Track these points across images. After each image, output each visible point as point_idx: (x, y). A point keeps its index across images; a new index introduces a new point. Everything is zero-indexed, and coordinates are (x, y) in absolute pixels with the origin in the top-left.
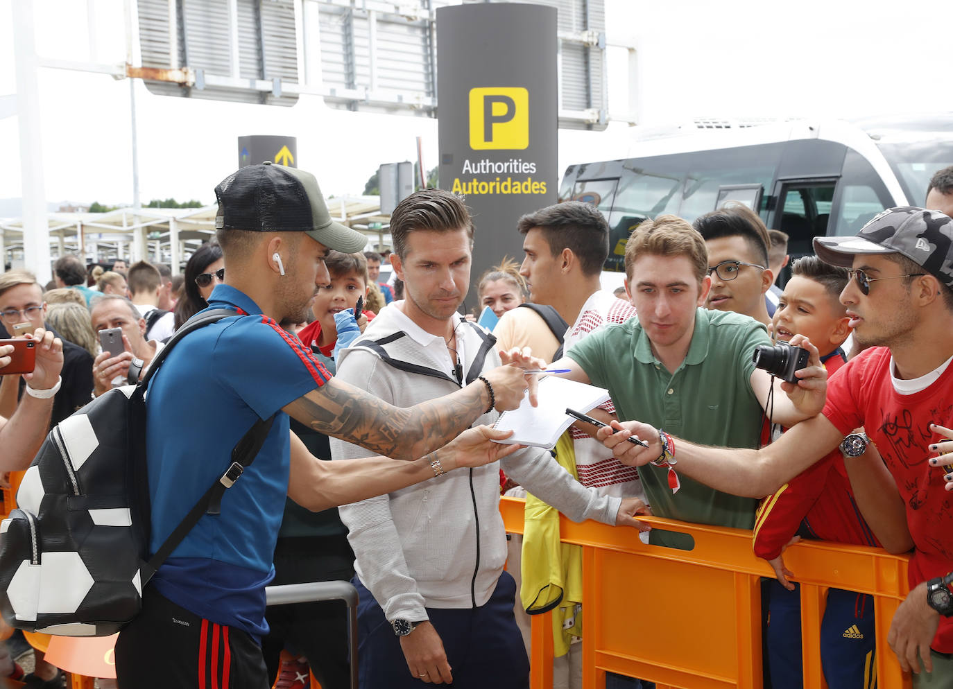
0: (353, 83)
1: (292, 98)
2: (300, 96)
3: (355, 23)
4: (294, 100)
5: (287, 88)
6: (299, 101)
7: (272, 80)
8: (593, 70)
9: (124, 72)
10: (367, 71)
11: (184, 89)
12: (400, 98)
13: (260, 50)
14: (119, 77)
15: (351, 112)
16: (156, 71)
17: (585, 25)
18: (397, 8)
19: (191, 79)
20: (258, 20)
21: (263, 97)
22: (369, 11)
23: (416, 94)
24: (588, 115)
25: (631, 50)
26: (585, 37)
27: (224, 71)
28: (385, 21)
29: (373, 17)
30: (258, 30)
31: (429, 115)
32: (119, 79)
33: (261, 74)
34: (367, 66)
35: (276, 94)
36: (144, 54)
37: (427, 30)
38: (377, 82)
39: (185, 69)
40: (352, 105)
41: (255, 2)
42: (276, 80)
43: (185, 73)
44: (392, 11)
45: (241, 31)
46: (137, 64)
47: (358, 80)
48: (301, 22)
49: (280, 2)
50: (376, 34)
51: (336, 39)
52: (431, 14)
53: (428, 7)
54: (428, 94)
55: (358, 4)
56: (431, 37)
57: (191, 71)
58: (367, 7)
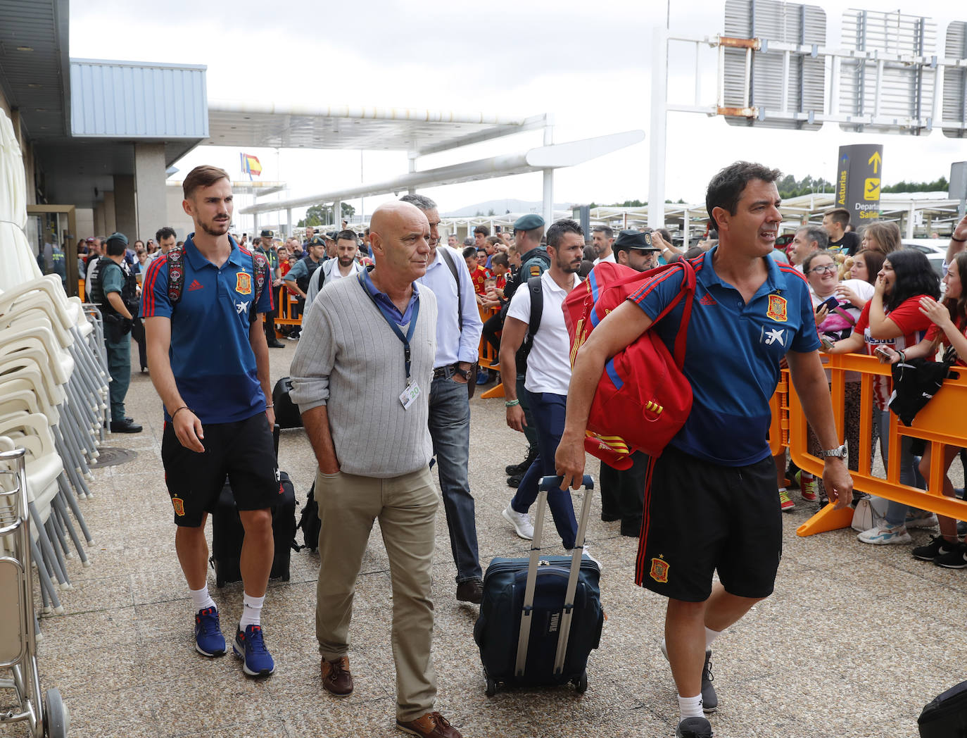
0: (861, 112)
1: (818, 125)
2: (824, 123)
3: (867, 70)
4: (819, 126)
5: (818, 117)
6: (823, 126)
7: (809, 112)
9: (716, 111)
10: (872, 104)
11: (750, 121)
12: (895, 121)
13: (800, 93)
14: (712, 114)
15: (857, 134)
16: (735, 109)
18: (899, 57)
19: (756, 114)
20: (800, 72)
21: (799, 124)
22: (879, 61)
23: (907, 118)
27: (777, 107)
28: (886, 68)
29: (882, 64)
30: (800, 79)
31: (912, 133)
32: (712, 116)
33: (799, 109)
34: (873, 100)
35: (810, 122)
36: (727, 99)
37: (917, 72)
38: (880, 111)
39: (752, 108)
40: (858, 128)
41: (799, 59)
42: (811, 112)
43: (753, 110)
44: (896, 59)
45: (790, 81)
46: (722, 106)
47: (865, 110)
48: (830, 71)
49: (816, 58)
50: (881, 77)
51: (850, 82)
52: (924, 59)
53: (920, 55)
54: (913, 118)
55: (872, 56)
56: (920, 77)
57: (757, 109)
58: (878, 58)
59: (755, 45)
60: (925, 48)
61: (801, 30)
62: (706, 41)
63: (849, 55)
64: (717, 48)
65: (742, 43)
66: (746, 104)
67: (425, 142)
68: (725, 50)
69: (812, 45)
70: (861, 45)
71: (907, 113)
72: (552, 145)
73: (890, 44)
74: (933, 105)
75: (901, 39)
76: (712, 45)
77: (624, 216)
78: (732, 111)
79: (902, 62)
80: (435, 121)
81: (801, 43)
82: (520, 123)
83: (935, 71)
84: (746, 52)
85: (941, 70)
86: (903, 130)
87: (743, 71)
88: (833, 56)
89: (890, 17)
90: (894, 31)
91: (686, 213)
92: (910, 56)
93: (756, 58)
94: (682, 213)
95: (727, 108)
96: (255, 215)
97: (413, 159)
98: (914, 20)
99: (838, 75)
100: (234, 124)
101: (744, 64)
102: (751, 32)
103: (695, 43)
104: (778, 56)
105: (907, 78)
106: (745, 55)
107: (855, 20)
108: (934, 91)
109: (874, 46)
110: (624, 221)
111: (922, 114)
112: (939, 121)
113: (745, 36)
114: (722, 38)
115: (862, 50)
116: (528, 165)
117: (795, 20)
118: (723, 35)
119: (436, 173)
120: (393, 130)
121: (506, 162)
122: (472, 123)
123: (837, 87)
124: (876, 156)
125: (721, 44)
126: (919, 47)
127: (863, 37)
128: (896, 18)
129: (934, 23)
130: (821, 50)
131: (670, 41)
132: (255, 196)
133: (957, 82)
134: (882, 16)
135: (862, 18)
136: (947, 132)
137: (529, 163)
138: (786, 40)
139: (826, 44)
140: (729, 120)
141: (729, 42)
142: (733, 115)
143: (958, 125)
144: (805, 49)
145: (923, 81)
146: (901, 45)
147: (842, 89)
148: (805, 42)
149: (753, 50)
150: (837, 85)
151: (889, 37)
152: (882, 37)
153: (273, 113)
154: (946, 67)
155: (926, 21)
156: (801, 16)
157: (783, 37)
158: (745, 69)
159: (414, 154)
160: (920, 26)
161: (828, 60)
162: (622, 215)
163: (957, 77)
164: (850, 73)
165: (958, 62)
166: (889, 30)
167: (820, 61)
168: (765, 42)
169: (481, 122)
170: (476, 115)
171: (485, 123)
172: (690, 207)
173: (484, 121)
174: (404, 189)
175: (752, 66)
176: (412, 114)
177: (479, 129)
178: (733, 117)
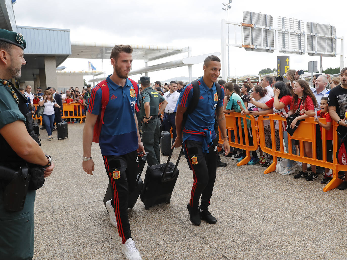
0: (285, 47)
3: (286, 35)
4: (273, 51)
5: (272, 48)
8: (333, 44)
9: (242, 46)
10: (288, 45)
11: (252, 49)
12: (295, 50)
13: (267, 41)
15: (284, 54)
17: (332, 34)
18: (294, 31)
19: (254, 47)
20: (266, 35)
21: (267, 51)
22: (289, 32)
23: (298, 49)
24: (332, 54)
25: (342, 39)
26: (332, 37)
27: (260, 45)
28: (291, 34)
30: (266, 37)
31: (300, 54)
32: (241, 48)
33: (267, 46)
35: (270, 50)
36: (245, 42)
37: (299, 36)
38: (290, 47)
39: (253, 45)
40: (284, 52)
41: (266, 31)
42: (270, 47)
44: (293, 32)
45: (263, 37)
46: (244, 44)
47: (286, 47)
48: (275, 35)
49: (271, 31)
50: (290, 37)
51: (281, 38)
52: (301, 32)
53: (300, 31)
54: (300, 49)
55: (287, 31)
56: (300, 37)
58: (288, 31)
59: (252, 26)
60: (301, 29)
61: (266, 22)
62: (237, 24)
63: (280, 30)
64: (241, 26)
65: (249, 25)
66: (251, 44)
67: (150, 57)
68: (244, 27)
69: (269, 27)
70: (283, 27)
71: (298, 48)
72: (191, 57)
73: (291, 27)
74: (305, 46)
75: (294, 26)
76: (239, 26)
78: (247, 46)
79: (295, 33)
80: (152, 49)
81: (266, 26)
83: (304, 36)
85: (306, 36)
86: (297, 53)
87: (249, 34)
88: (276, 30)
89: (291, 19)
90: (292, 24)
91: (236, 79)
92: (297, 31)
93: (253, 30)
94: (235, 79)
96: (94, 83)
97: (146, 63)
98: (297, 21)
99: (277, 36)
100: (82, 51)
101: (249, 32)
102: (251, 22)
103: (234, 25)
104: (259, 30)
105: (297, 38)
106: (250, 29)
107: (281, 20)
108: (305, 42)
109: (287, 28)
111: (302, 48)
112: (307, 51)
113: (250, 23)
114: (242, 23)
115: (284, 29)
117: (264, 19)
118: (243, 23)
119: (154, 67)
121: (176, 62)
122: (164, 50)
123: (277, 40)
124: (287, 59)
126: (299, 29)
127: (284, 25)
128: (292, 20)
129: (303, 22)
130: (272, 28)
131: (229, 24)
132: (94, 76)
133: (311, 39)
134: (289, 19)
135: (283, 19)
136: (309, 54)
137: (184, 63)
138: (262, 25)
139: (273, 26)
141: (244, 25)
142: (247, 47)
143: (312, 52)
144: (267, 28)
145: (301, 39)
146: (295, 28)
147: (279, 40)
148: (267, 26)
149: (252, 27)
150: (277, 39)
151: (291, 25)
152: (289, 25)
153: (95, 46)
154: (307, 35)
155: (301, 21)
156: (266, 18)
157: (260, 24)
159: (147, 61)
160: (299, 22)
161: (274, 31)
163: (310, 38)
164: (281, 35)
165: (310, 34)
166: (291, 23)
167: (272, 32)
168: (255, 25)
169: (167, 50)
170: (165, 47)
171: (169, 50)
172: (238, 77)
173: (168, 49)
174: (143, 73)
175: (252, 33)
176: (144, 47)
177: (167, 52)
178: (247, 48)
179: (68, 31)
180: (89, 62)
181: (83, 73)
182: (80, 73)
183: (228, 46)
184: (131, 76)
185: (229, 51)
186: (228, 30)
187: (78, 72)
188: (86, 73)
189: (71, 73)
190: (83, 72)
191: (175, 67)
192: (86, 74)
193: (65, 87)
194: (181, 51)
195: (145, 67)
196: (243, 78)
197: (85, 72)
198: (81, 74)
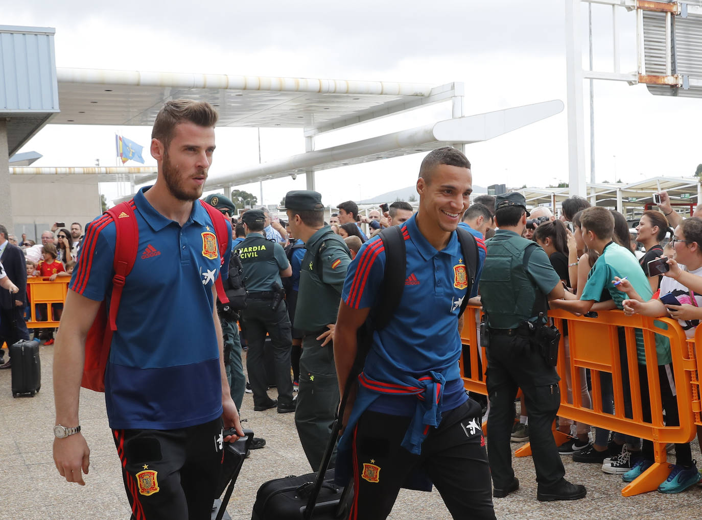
9: (637, 79)
11: (674, 90)
14: (634, 83)
16: (657, 77)
19: (680, 82)
27: (701, 76)
32: (633, 84)
36: (647, 66)
39: (675, 76)
43: (676, 78)
46: (644, 73)
57: (680, 77)
59: (674, 9)
62: (623, 4)
64: (634, 11)
65: (662, 7)
66: (669, 72)
67: (322, 118)
68: (643, 14)
72: (462, 117)
76: (629, 9)
77: (552, 197)
78: (654, 79)
80: (328, 92)
82: (426, 94)
84: (665, 17)
87: (664, 37)
91: (618, 193)
93: (676, 23)
94: (615, 193)
95: (649, 76)
97: (310, 137)
100: (94, 99)
101: (663, 29)
103: (612, 6)
104: (698, 21)
106: (664, 20)
110: (552, 203)
116: (435, 140)
119: (335, 152)
120: (285, 104)
121: (411, 137)
122: (371, 94)
125: (638, 8)
132: (133, 184)
137: (438, 139)
140: (651, 89)
141: (646, 5)
142: (655, 83)
149: (672, 14)
153: (138, 85)
158: (665, 35)
159: (311, 131)
162: (550, 197)
168: (684, 7)
169: (382, 94)
170: (374, 86)
171: (386, 94)
172: (623, 186)
173: (385, 91)
174: (300, 172)
175: (672, 32)
176: (302, 84)
177: (381, 101)
178: (656, 85)
179: (49, 34)
180: (119, 139)
181: (99, 174)
182: (88, 174)
183: (591, 79)
184: (259, 183)
185: (592, 97)
186: (590, 24)
187: (81, 171)
188: (107, 173)
189: (56, 174)
190: (97, 170)
191: (409, 153)
192: (109, 176)
193: (37, 223)
194: (429, 96)
195: (305, 152)
196: (642, 189)
197: (103, 170)
198: (92, 178)
